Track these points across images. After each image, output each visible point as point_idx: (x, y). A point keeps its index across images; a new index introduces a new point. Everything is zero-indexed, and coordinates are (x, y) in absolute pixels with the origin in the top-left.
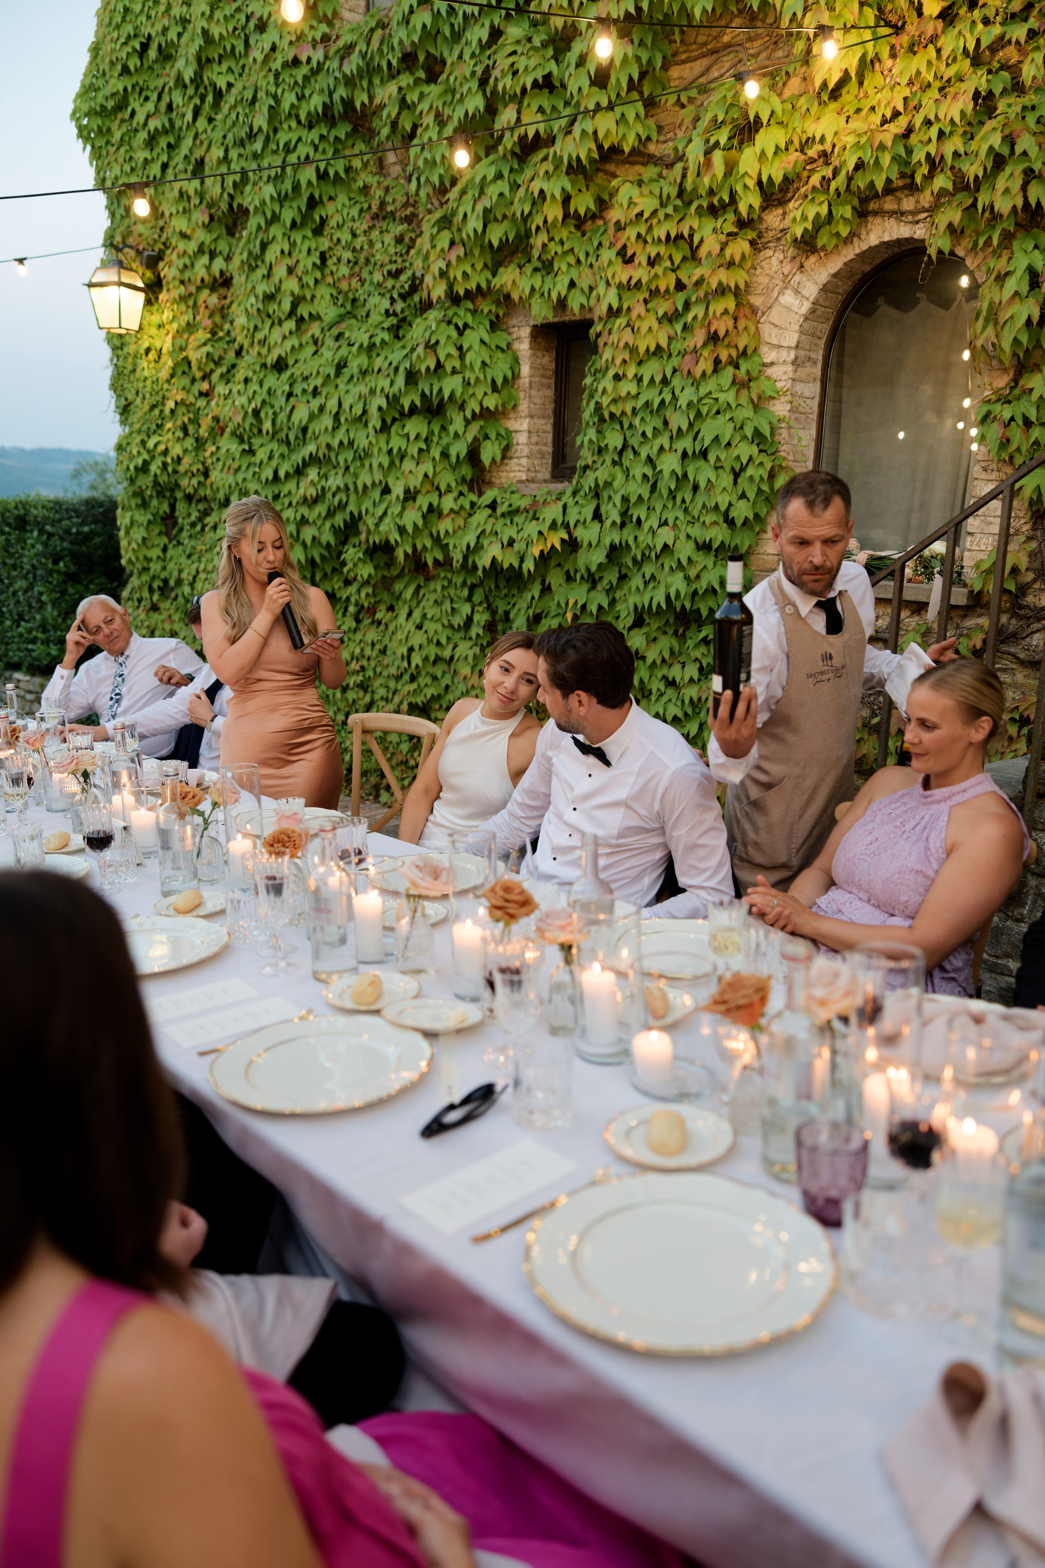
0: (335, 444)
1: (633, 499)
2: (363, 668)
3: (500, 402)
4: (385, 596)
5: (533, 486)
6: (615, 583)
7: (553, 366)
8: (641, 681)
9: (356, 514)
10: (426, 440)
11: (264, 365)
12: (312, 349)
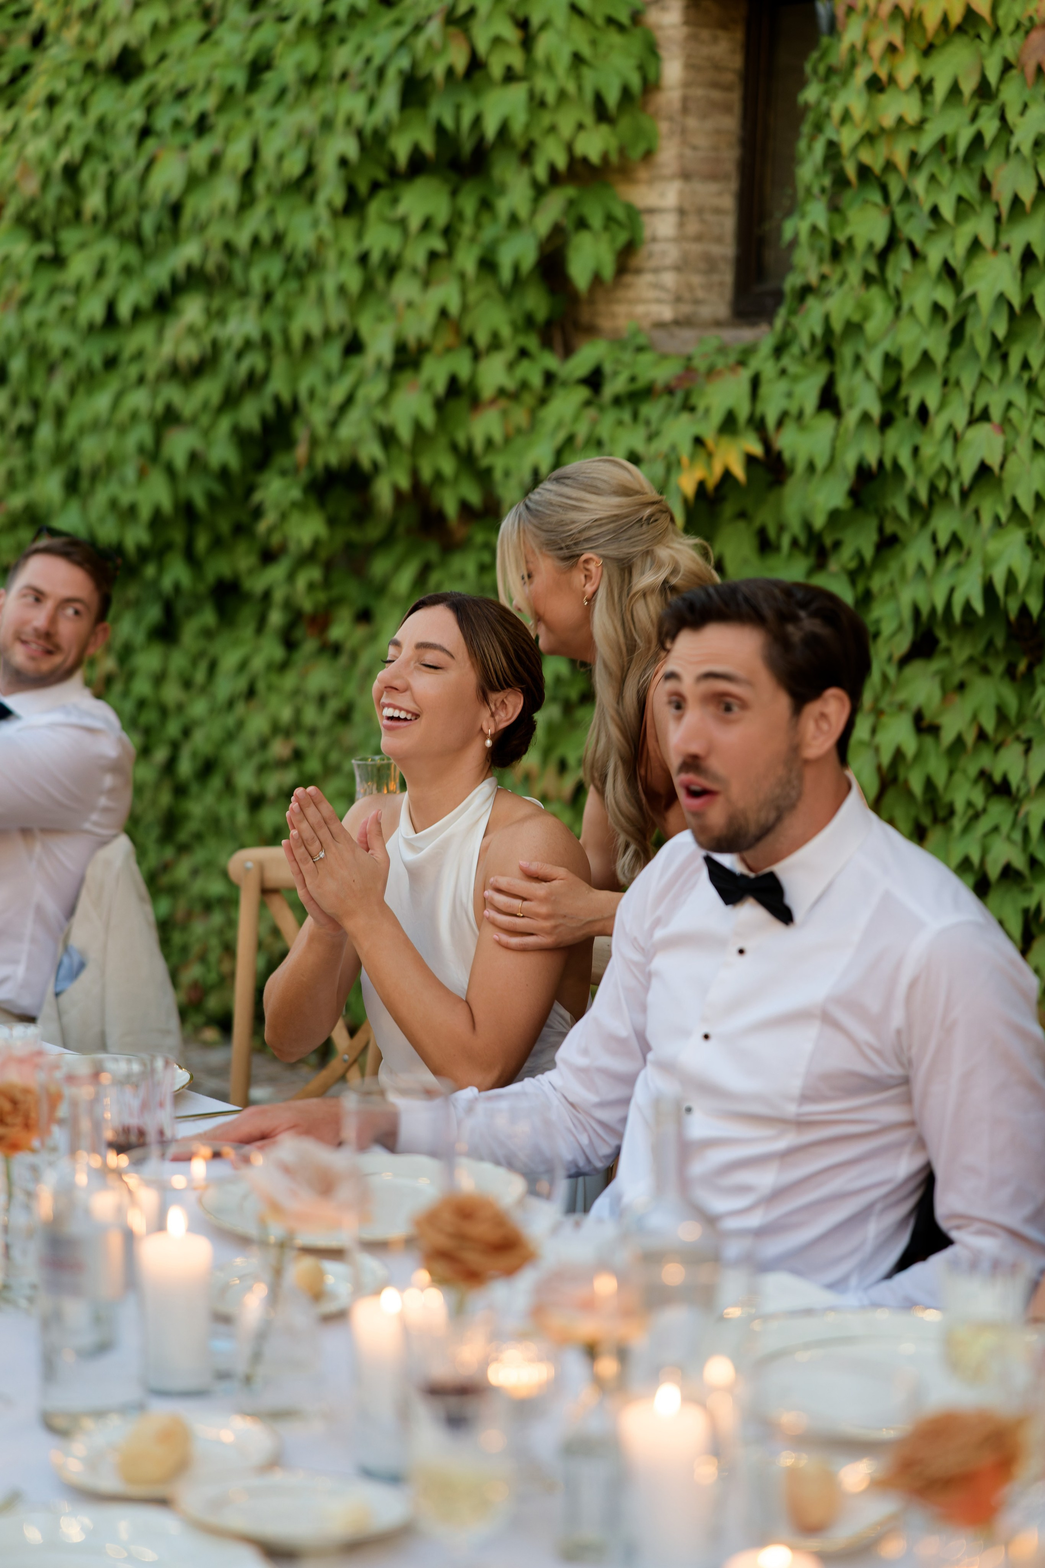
0: (243, 240)
1: (910, 361)
2: (298, 756)
3: (613, 144)
4: (351, 589)
5: (687, 334)
6: (868, 553)
7: (737, 62)
8: (929, 785)
9: (286, 397)
10: (449, 233)
11: (90, 67)
12: (194, 29)
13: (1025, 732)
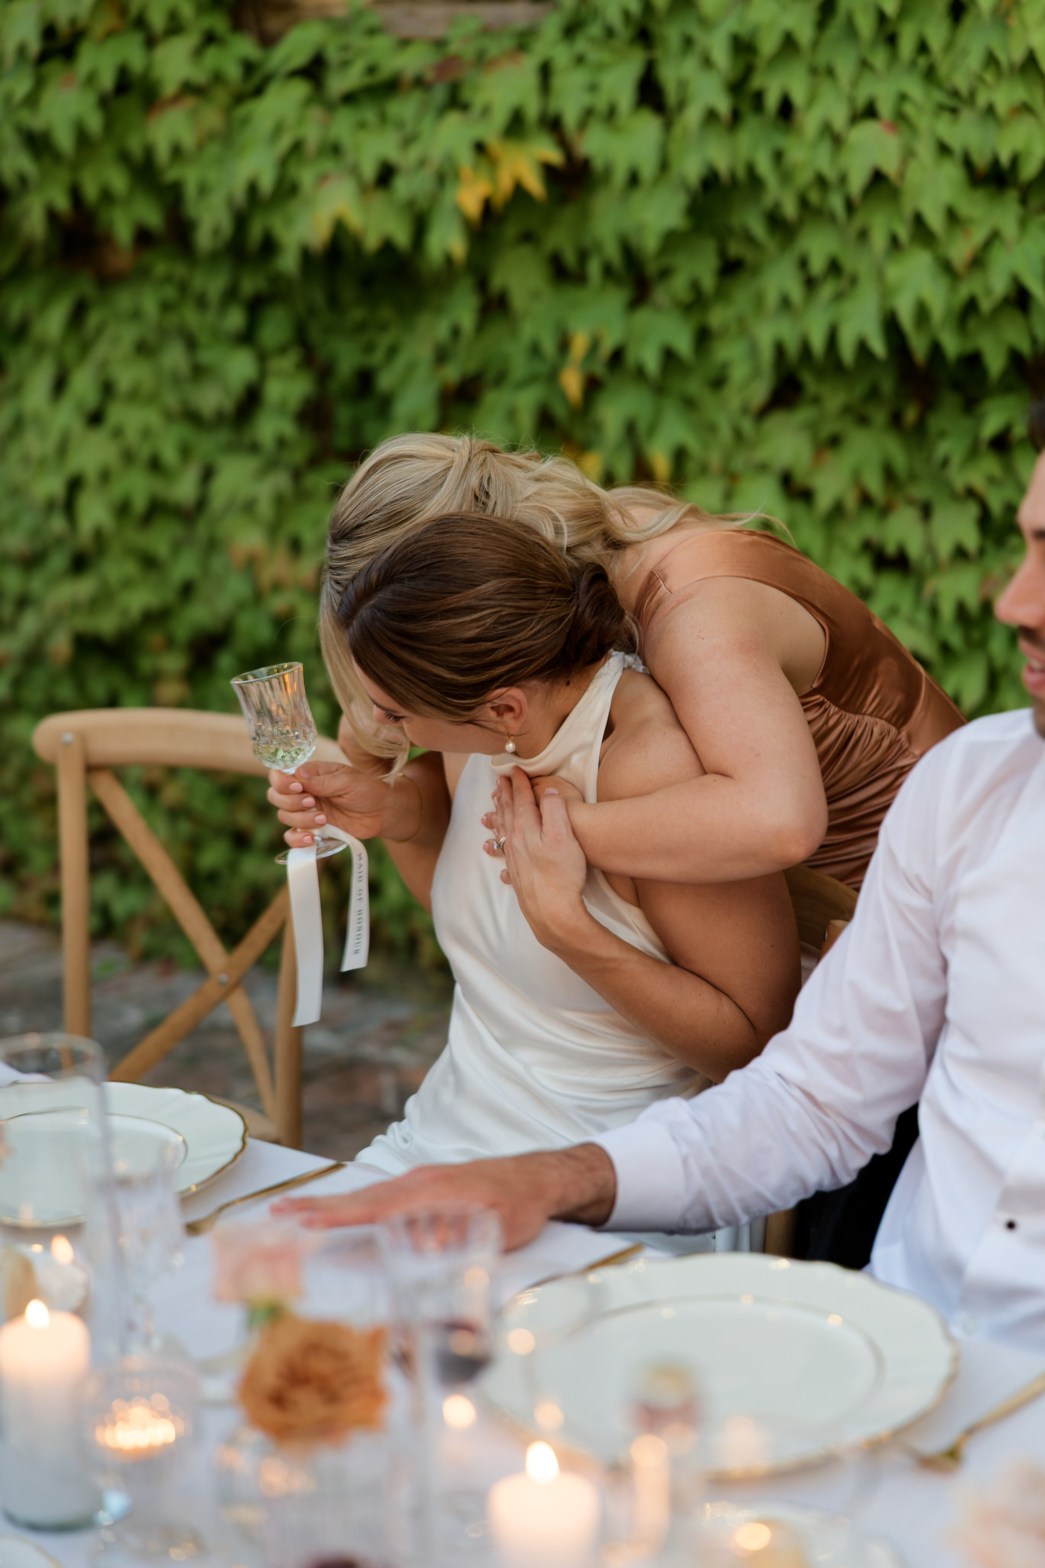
13: (920, 492)
